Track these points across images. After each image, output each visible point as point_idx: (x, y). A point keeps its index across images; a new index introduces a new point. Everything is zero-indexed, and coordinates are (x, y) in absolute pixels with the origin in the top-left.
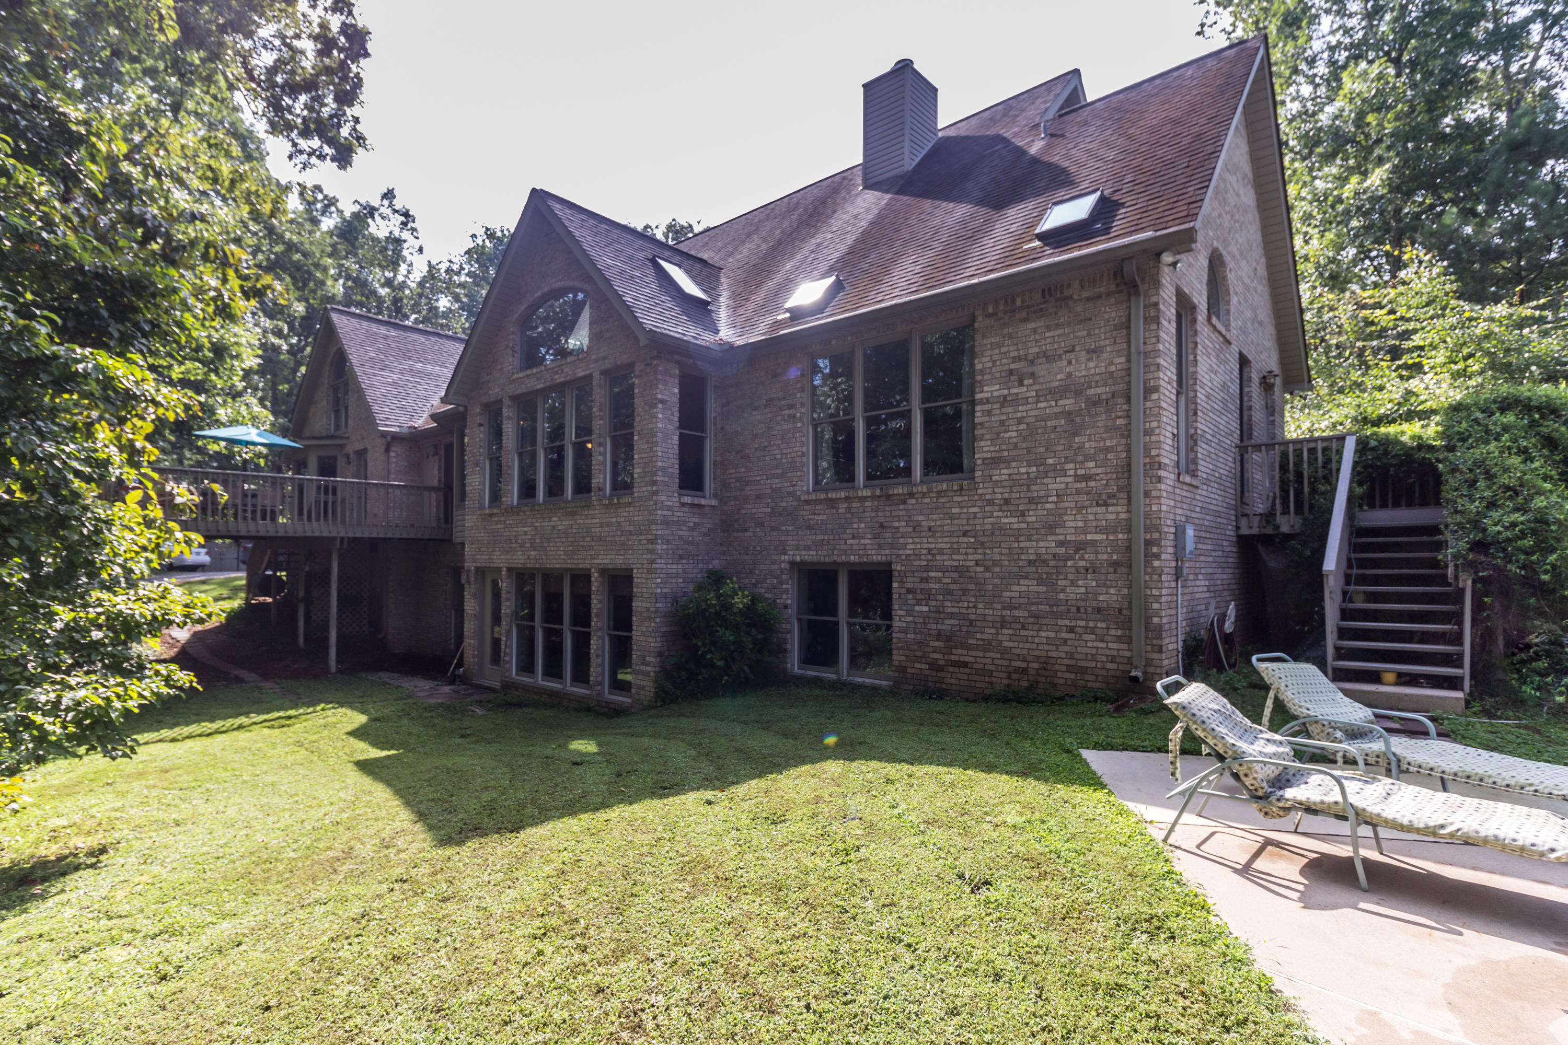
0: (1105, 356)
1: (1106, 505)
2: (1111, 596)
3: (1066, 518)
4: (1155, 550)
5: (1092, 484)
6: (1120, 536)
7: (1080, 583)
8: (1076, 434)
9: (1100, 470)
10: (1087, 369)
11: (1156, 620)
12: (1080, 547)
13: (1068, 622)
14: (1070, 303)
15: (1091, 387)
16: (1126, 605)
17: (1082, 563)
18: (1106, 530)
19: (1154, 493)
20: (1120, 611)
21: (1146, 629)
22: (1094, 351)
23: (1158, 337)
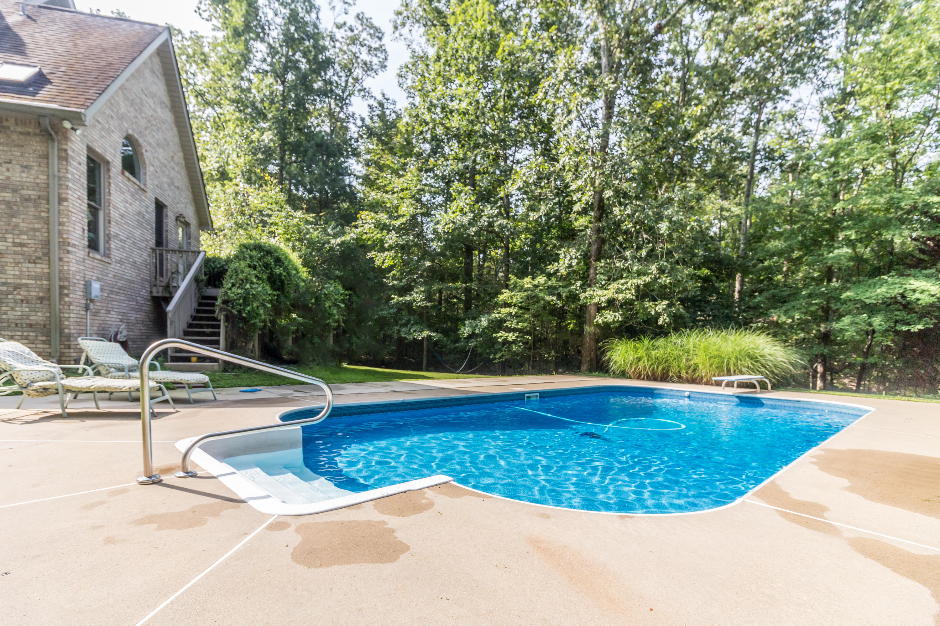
0: (33, 172)
1: (35, 263)
2: (38, 317)
3: (7, 268)
4: (66, 291)
5: (25, 249)
6: (45, 282)
7: (18, 309)
8: (13, 216)
9: (30, 242)
10: (20, 177)
11: (67, 331)
12: (17, 287)
13: (9, 333)
14: (8, 131)
15: (23, 189)
16: (48, 322)
17: (19, 297)
18: (35, 278)
19: (65, 259)
20: (45, 326)
21: (61, 336)
22: (26, 167)
23: (67, 170)
